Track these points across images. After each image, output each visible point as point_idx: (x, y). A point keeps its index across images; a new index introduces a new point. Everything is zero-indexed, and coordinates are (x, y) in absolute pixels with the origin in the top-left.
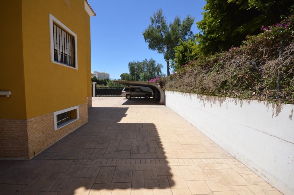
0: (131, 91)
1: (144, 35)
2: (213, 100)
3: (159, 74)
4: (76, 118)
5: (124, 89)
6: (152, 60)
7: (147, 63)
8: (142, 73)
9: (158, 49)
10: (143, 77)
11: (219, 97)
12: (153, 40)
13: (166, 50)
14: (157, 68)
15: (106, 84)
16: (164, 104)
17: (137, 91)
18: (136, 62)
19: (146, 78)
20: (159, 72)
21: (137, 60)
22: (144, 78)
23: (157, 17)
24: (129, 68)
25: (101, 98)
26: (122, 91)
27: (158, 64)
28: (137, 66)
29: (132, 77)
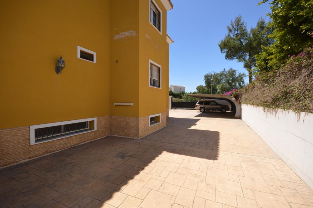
0: (205, 104)
1: (220, 46)
2: (272, 112)
3: (242, 84)
4: (159, 122)
5: (198, 102)
6: (232, 70)
7: (226, 73)
8: (219, 85)
9: (237, 58)
10: (220, 89)
11: (273, 108)
12: (230, 50)
13: (247, 58)
14: (239, 78)
15: (181, 97)
16: (240, 118)
17: (211, 104)
18: (213, 73)
19: (224, 90)
20: (242, 83)
21: (213, 72)
22: (222, 90)
23: (235, 25)
24: (205, 81)
25: (176, 110)
26: (196, 104)
27: (240, 73)
28: (214, 77)
29: (207, 90)
